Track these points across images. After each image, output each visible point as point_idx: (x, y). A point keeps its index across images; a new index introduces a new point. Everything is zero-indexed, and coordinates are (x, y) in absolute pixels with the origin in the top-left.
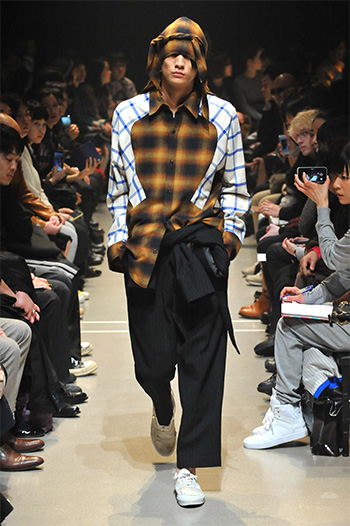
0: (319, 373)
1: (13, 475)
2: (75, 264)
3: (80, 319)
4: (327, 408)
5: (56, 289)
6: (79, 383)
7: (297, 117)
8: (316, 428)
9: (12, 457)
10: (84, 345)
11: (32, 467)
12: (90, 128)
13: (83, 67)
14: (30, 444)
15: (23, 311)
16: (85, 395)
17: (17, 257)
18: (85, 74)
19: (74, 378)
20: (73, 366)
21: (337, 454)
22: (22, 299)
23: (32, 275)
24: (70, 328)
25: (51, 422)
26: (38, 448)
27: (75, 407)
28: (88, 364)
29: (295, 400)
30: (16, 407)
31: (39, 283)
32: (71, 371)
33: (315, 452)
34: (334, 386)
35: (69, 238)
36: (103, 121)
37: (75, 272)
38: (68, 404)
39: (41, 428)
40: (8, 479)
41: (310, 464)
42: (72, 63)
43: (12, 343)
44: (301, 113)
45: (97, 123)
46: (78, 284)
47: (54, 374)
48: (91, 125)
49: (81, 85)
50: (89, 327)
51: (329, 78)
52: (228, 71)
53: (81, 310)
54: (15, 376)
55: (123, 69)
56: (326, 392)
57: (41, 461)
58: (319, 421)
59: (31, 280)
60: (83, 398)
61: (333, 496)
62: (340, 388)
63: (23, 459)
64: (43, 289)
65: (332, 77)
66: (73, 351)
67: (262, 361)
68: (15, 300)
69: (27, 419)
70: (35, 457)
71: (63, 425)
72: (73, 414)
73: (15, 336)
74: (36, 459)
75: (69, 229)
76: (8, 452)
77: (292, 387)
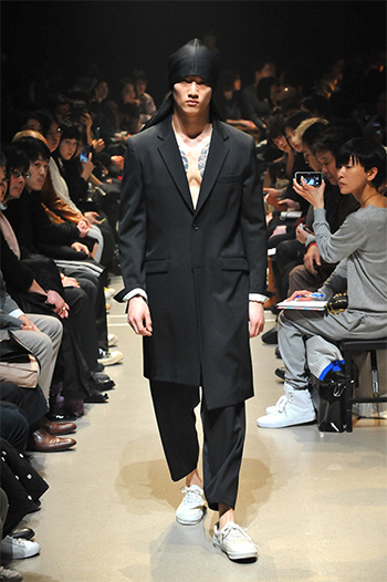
0: (323, 358)
1: (49, 455)
2: (101, 264)
3: (106, 314)
4: (332, 389)
5: (83, 287)
6: (107, 371)
7: (301, 126)
8: (323, 407)
9: (47, 440)
10: (110, 337)
11: (66, 448)
12: (113, 140)
13: (105, 84)
14: (63, 427)
15: (54, 306)
16: (112, 382)
17: (47, 260)
18: (107, 90)
19: (103, 367)
20: (101, 356)
21: (342, 430)
22: (53, 297)
23: (62, 275)
24: (98, 322)
25: (82, 407)
26: (71, 431)
27: (103, 394)
28: (114, 354)
29: (302, 385)
30: (50, 395)
31: (67, 282)
32: (99, 361)
33: (321, 429)
34: (337, 369)
35: (97, 241)
36: (125, 133)
37: (101, 270)
38: (97, 390)
39: (73, 412)
40: (44, 459)
41: (318, 439)
42: (95, 80)
43: (45, 337)
44: (304, 122)
45: (119, 135)
46: (104, 281)
47: (85, 363)
48: (114, 137)
49: (104, 101)
50: (115, 320)
51: (330, 90)
52: (237, 85)
53: (107, 305)
54: (49, 366)
55: (144, 87)
56: (329, 374)
57: (74, 443)
58: (324, 401)
59: (60, 279)
60: (110, 385)
61: (339, 467)
62: (343, 371)
63: (57, 441)
64: (72, 287)
65: (333, 89)
66: (101, 343)
67: (272, 349)
68: (46, 297)
69: (60, 406)
70: (69, 439)
71: (94, 410)
72: (102, 400)
73: (48, 331)
74: (69, 441)
75: (95, 232)
76: (44, 435)
77: (296, 373)
